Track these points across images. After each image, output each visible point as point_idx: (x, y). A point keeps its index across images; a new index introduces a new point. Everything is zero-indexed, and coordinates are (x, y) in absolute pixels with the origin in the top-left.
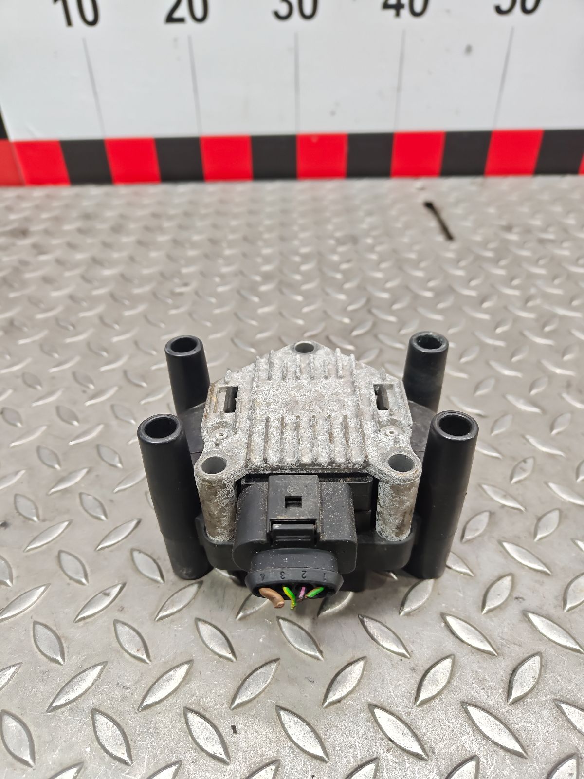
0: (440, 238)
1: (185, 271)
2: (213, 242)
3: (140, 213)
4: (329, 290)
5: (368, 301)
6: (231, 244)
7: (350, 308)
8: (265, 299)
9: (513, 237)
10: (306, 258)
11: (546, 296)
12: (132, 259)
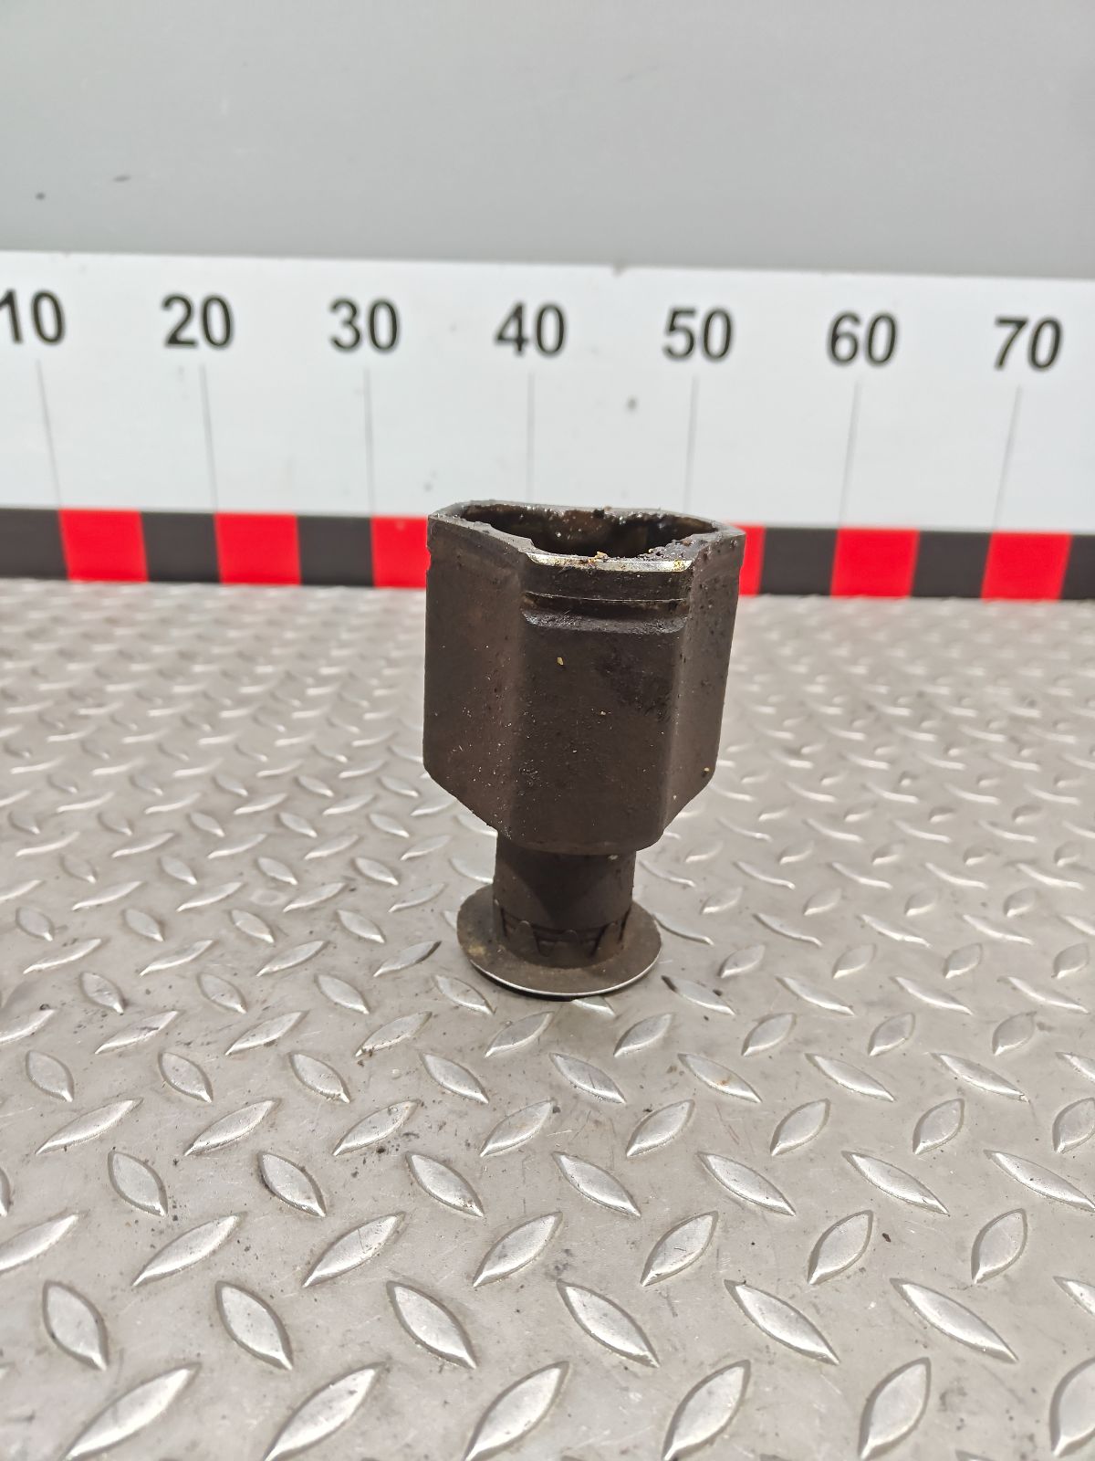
2: (187, 656)
4: (336, 720)
5: (395, 735)
7: (357, 743)
8: (218, 727)
12: (34, 672)
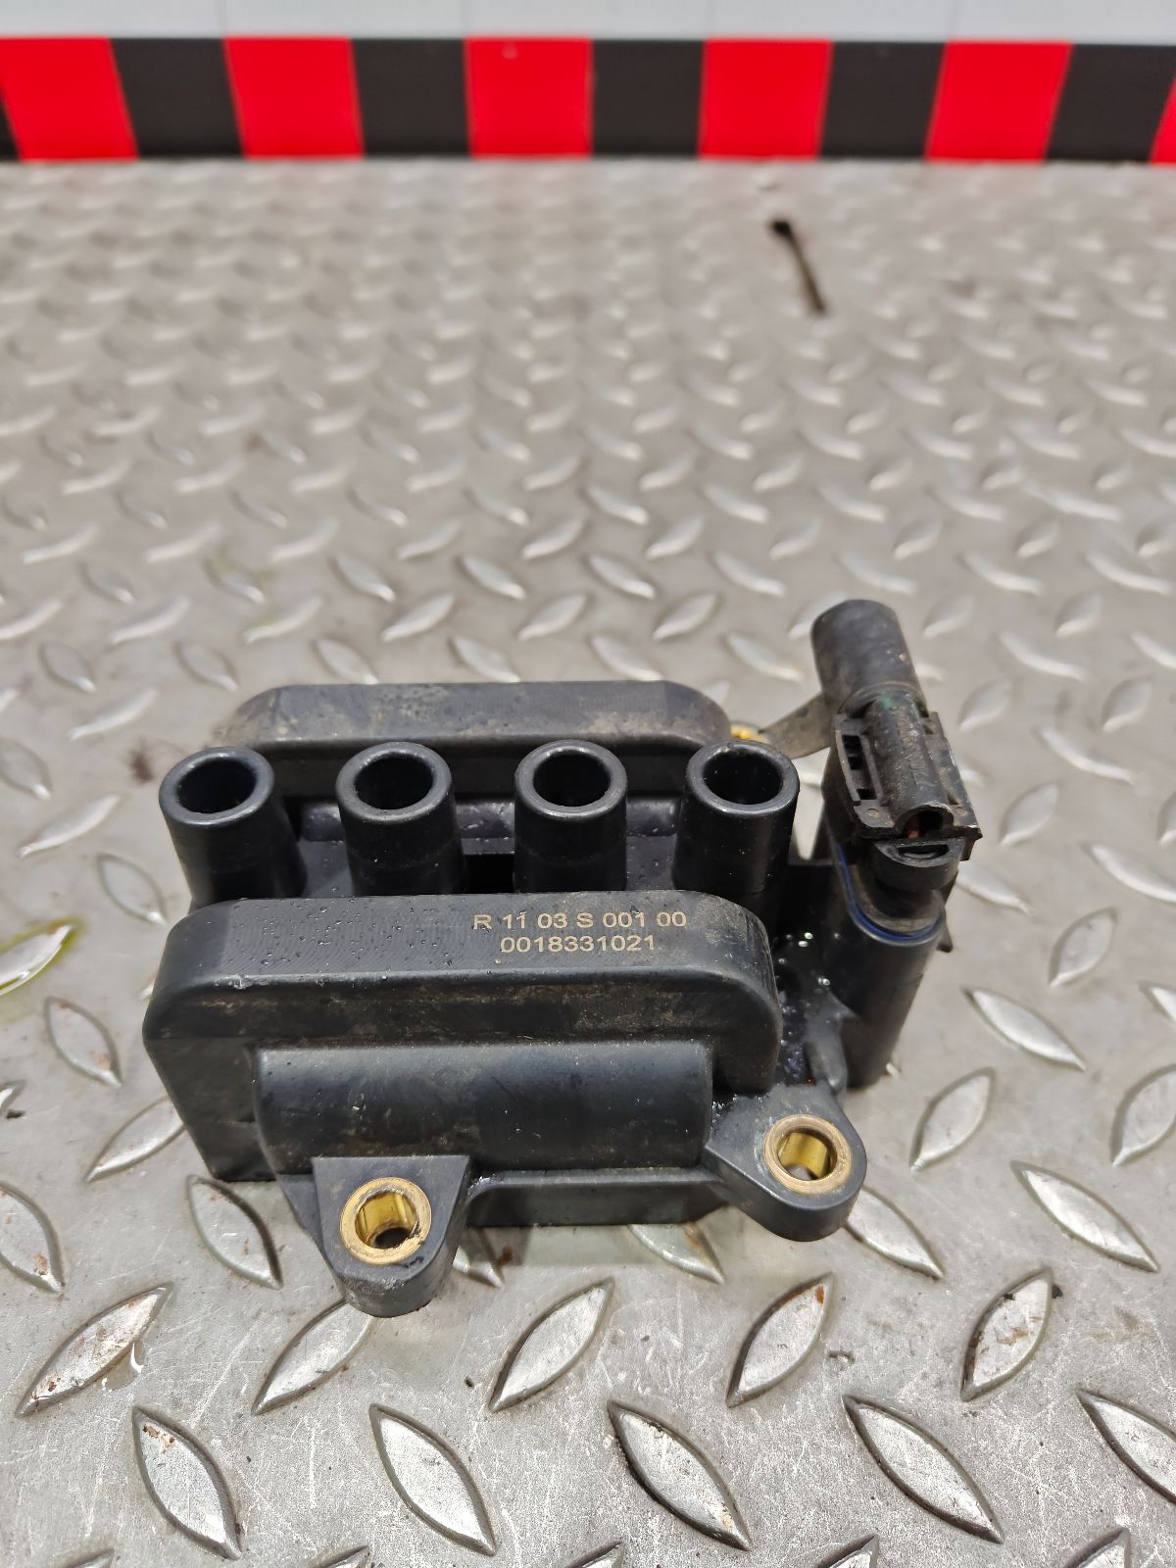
0: (795, 308)
6: (271, 314)
9: (975, 310)
10: (449, 351)
11: (1037, 464)
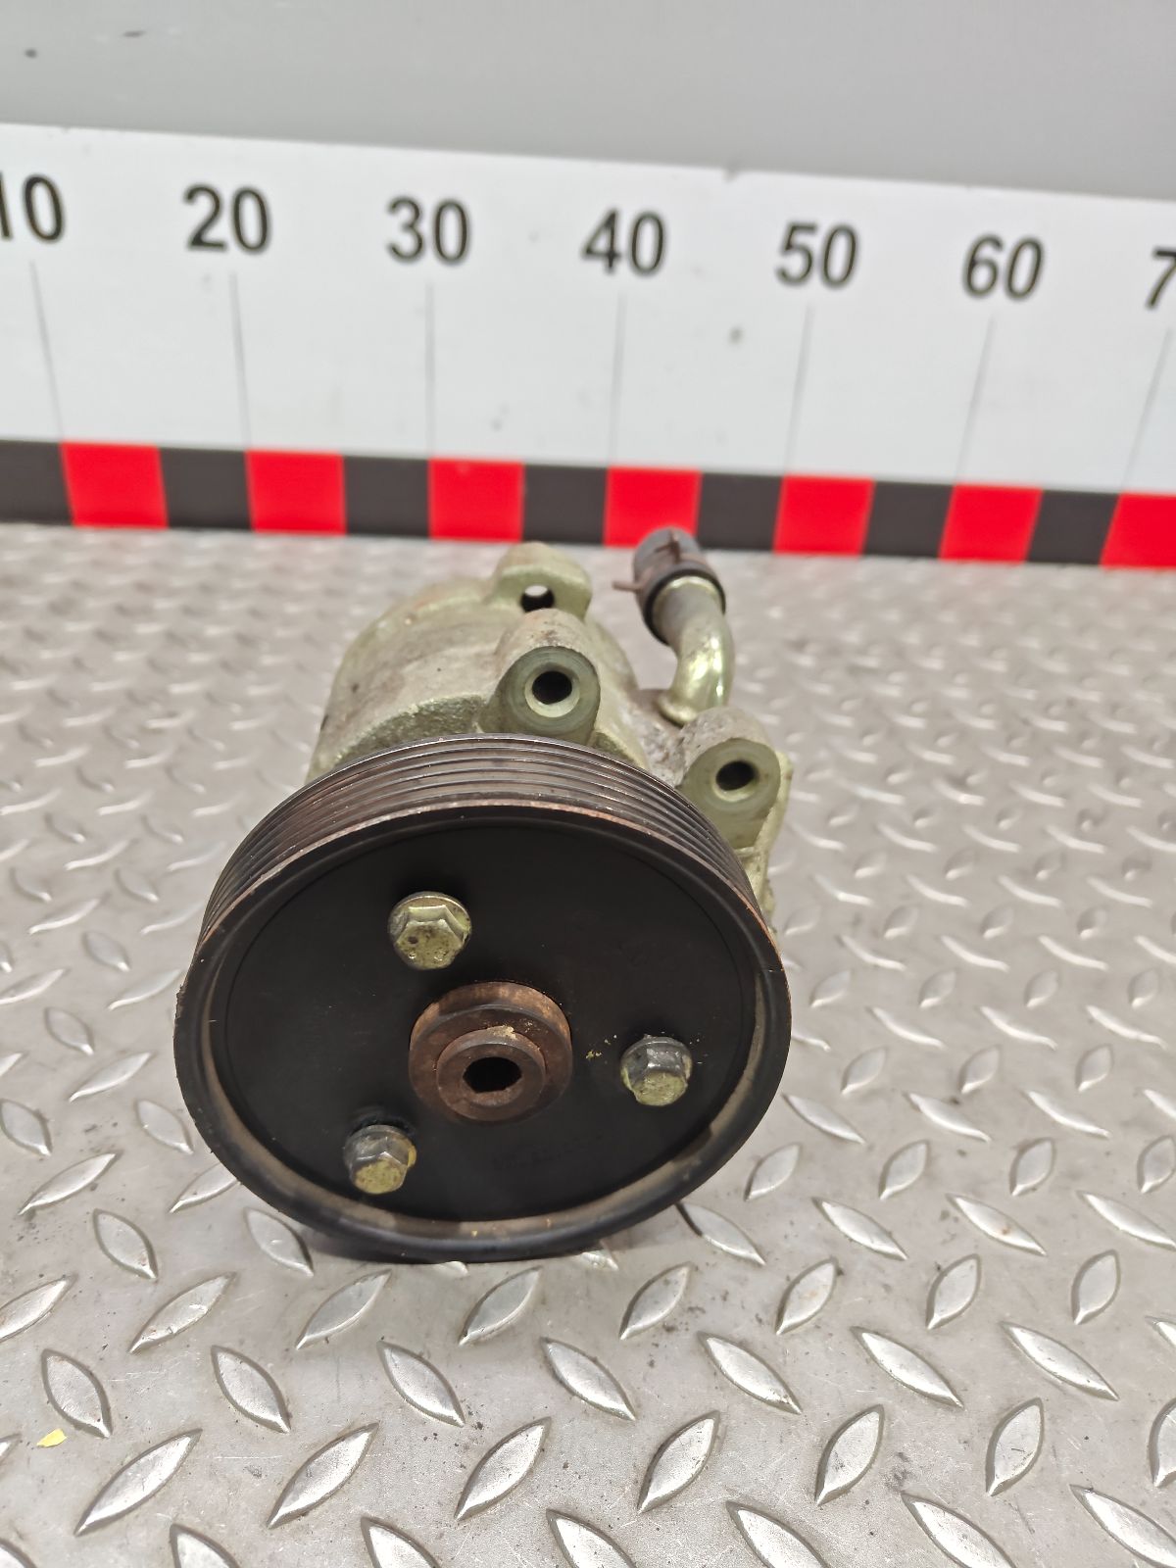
1: (177, 689)
2: (245, 640)
3: (114, 580)
12: (78, 663)
